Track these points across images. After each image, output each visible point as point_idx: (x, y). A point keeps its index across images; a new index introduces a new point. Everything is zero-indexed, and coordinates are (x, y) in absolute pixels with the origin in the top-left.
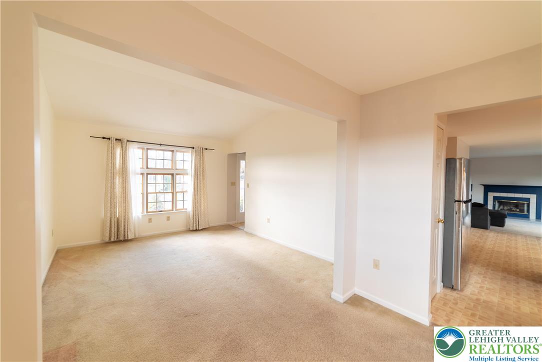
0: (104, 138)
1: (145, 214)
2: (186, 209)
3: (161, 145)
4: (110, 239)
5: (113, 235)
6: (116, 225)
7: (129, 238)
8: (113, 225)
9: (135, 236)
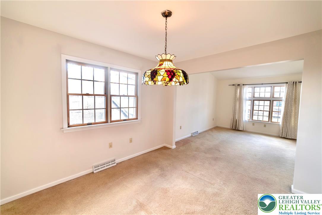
0: (233, 85)
1: (251, 120)
2: (279, 123)
3: (262, 84)
4: (236, 128)
5: (234, 126)
6: (235, 122)
7: (240, 129)
8: (234, 122)
9: (243, 129)
